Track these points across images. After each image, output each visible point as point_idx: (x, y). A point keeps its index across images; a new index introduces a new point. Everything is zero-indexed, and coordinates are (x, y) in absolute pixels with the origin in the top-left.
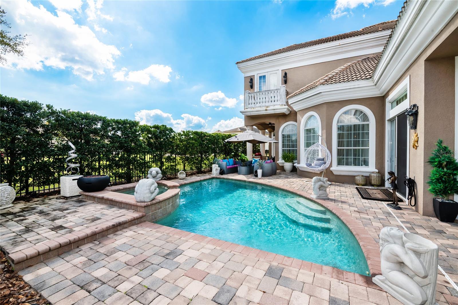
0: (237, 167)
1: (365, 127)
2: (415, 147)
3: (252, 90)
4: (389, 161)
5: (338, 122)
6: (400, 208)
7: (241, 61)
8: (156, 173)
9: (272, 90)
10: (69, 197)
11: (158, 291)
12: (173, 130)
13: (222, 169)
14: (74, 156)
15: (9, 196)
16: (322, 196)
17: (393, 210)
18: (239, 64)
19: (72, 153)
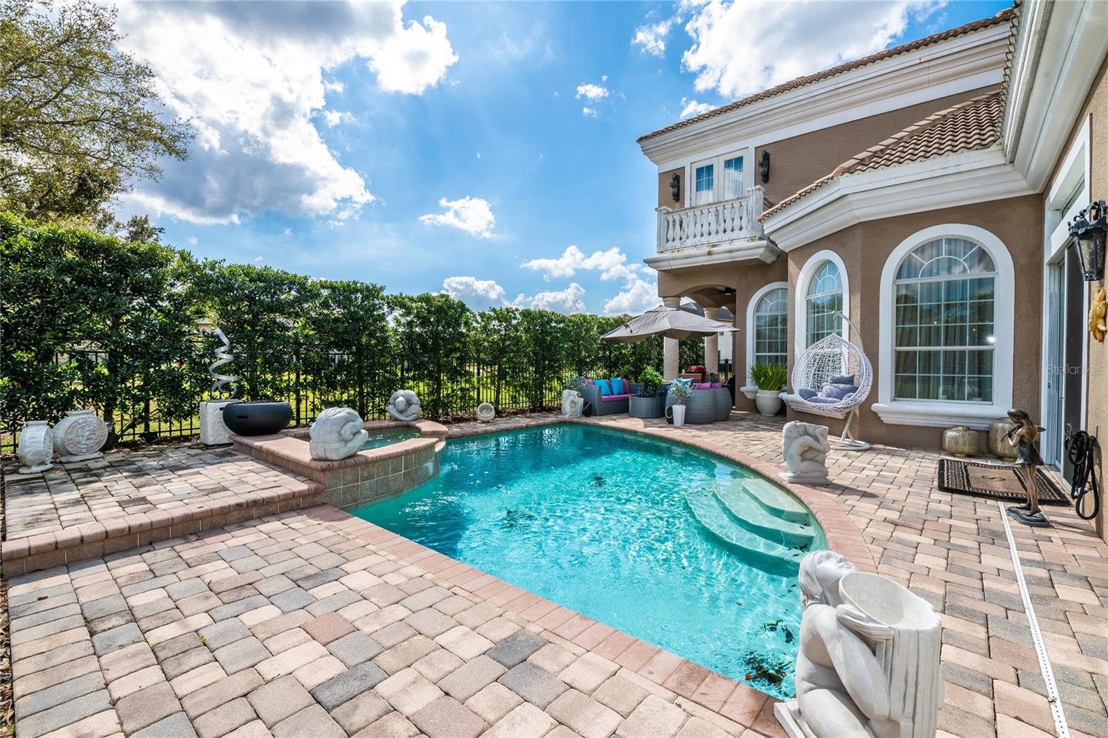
0: (627, 399)
1: (983, 288)
2: (1098, 335)
3: (677, 204)
4: (1053, 386)
5: (899, 276)
6: (1044, 523)
7: (649, 133)
8: (405, 403)
9: (727, 201)
10: (214, 445)
11: (216, 653)
12: (467, 306)
13: (587, 403)
14: (226, 358)
15: (93, 436)
16: (810, 475)
17: (1017, 527)
18: (645, 142)
19: (224, 352)
